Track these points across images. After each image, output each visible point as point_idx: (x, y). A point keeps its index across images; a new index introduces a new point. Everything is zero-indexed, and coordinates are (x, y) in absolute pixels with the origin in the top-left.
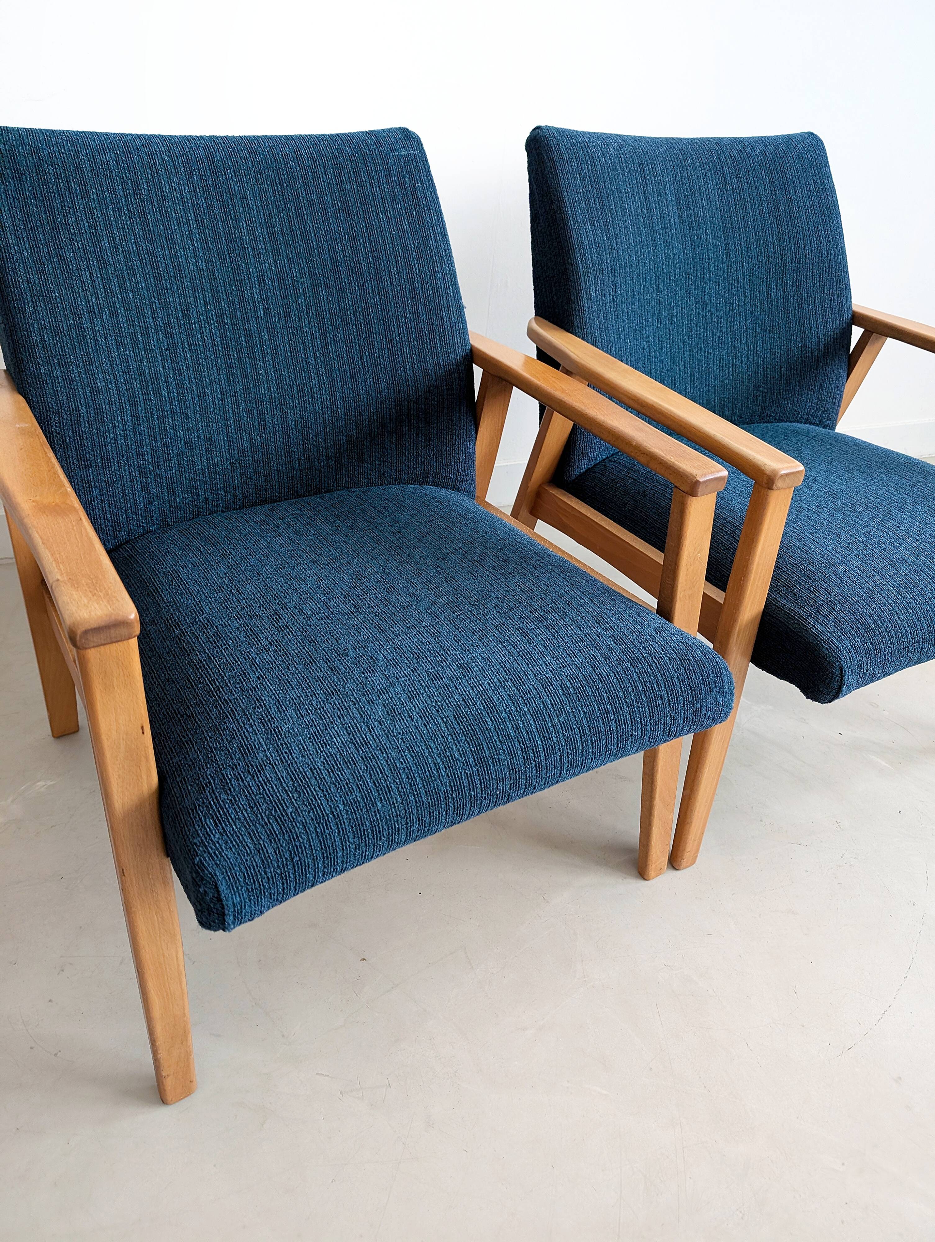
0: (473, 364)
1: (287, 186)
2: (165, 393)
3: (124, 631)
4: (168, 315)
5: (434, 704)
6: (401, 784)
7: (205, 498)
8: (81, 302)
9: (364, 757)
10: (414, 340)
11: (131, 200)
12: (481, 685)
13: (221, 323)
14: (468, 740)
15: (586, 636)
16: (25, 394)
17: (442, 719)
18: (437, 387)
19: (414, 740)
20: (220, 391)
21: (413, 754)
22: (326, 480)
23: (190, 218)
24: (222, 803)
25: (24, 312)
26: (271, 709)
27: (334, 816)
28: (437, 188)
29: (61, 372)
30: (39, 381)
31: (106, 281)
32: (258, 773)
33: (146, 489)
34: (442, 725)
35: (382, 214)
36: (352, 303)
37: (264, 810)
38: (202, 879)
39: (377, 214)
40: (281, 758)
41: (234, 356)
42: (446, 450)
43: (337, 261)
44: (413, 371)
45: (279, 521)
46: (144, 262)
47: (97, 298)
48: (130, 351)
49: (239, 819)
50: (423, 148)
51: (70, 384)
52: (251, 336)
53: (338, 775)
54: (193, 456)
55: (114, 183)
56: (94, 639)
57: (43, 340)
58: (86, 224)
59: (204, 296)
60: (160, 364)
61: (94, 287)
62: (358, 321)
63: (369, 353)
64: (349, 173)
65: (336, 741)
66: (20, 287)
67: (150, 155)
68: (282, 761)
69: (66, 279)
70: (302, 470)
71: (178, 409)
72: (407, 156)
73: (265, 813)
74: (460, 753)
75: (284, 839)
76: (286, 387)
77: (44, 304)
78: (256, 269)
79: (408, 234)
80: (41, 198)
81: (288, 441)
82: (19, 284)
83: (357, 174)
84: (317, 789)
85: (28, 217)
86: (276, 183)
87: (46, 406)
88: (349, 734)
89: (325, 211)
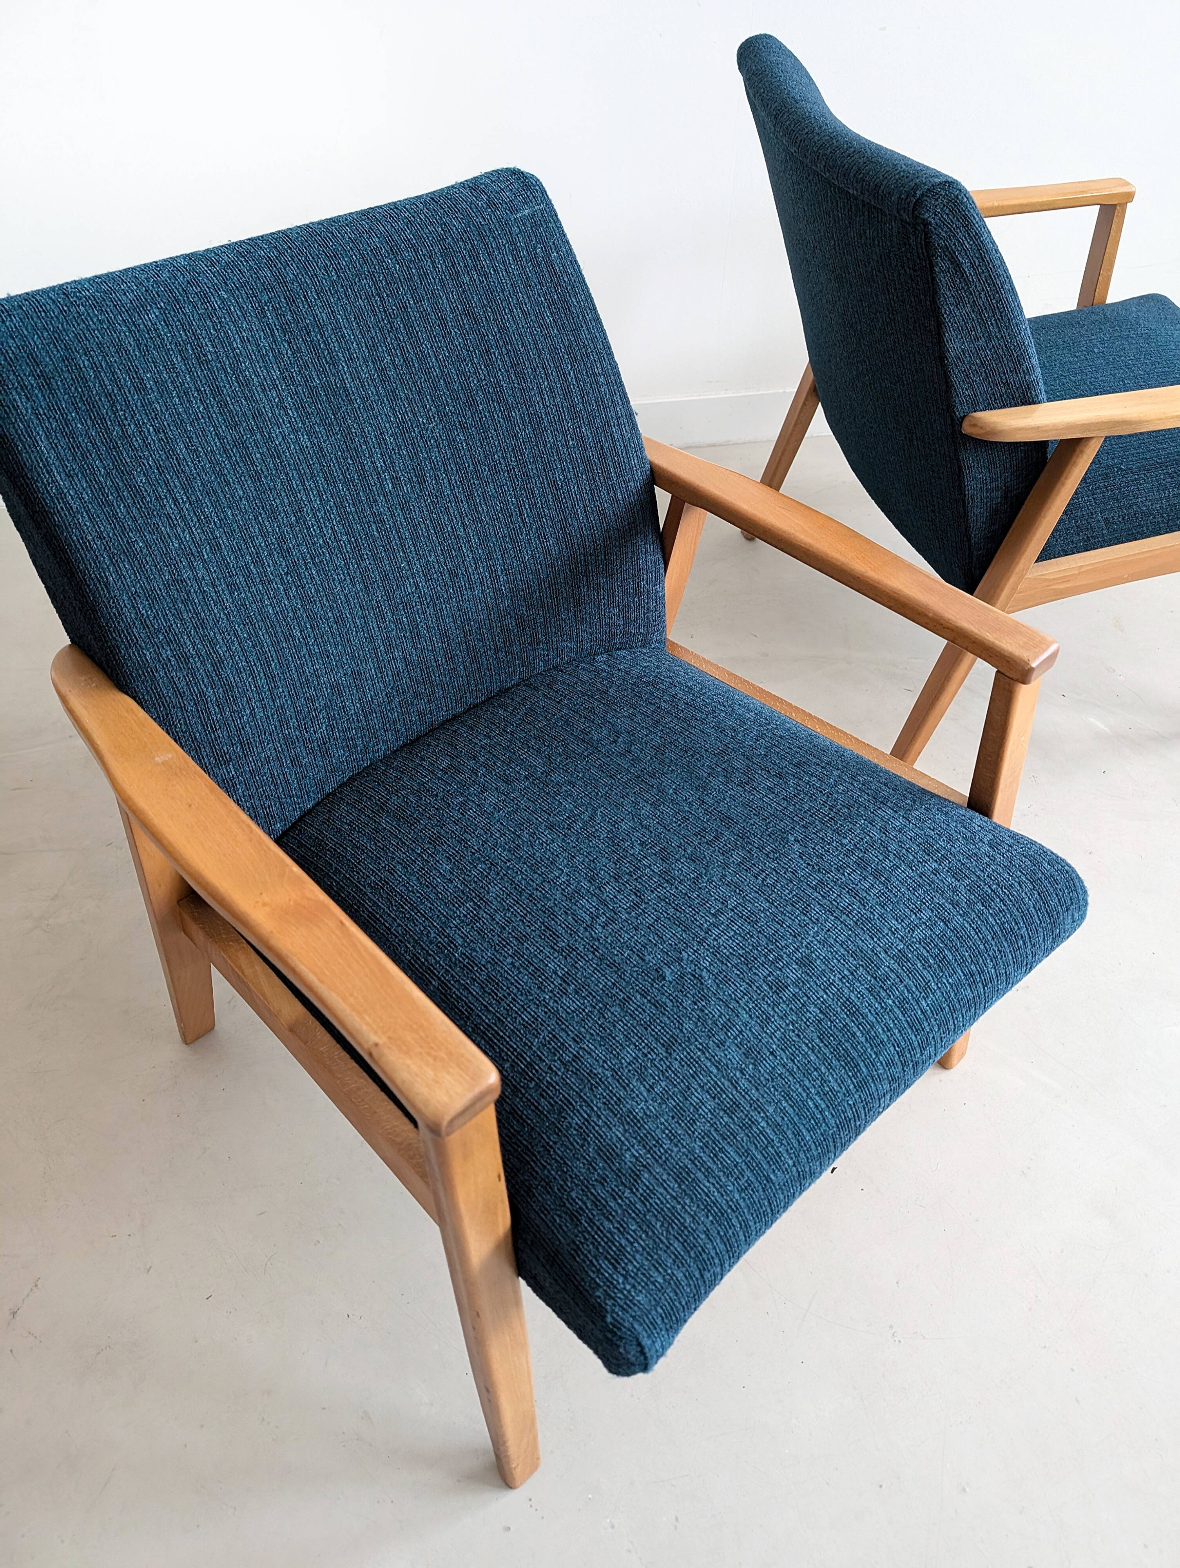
0: (656, 488)
3: (487, 1099)
4: (278, 525)
5: (791, 1027)
6: (789, 1144)
8: (173, 545)
9: (741, 1125)
10: (582, 474)
11: (197, 374)
12: (832, 984)
13: (344, 520)
14: (843, 1063)
15: (921, 877)
16: (132, 693)
17: (807, 1045)
18: (618, 528)
19: (787, 1083)
21: (791, 1103)
23: (275, 378)
24: (609, 1235)
25: (107, 585)
26: (611, 1086)
27: (733, 1210)
29: (171, 650)
30: (147, 672)
31: (196, 506)
32: (635, 1184)
33: (296, 761)
34: (810, 1054)
35: (517, 310)
36: (499, 443)
37: (660, 1231)
40: (652, 1155)
41: (367, 554)
43: (471, 389)
44: (586, 515)
46: (234, 459)
47: (191, 533)
48: (244, 591)
49: (637, 1251)
51: (186, 663)
52: (382, 521)
53: (722, 1157)
54: (343, 702)
55: (171, 356)
56: (459, 1122)
57: (138, 613)
58: (151, 428)
59: (316, 484)
60: (284, 596)
61: (183, 518)
62: (509, 465)
63: (529, 504)
64: (463, 258)
65: (703, 1113)
66: (92, 548)
68: (654, 1158)
69: (147, 518)
70: (469, 674)
71: (315, 646)
72: (532, 216)
73: (662, 1235)
74: (838, 1084)
75: (690, 1257)
76: (435, 576)
77: (128, 561)
78: (372, 427)
79: (553, 330)
80: (84, 408)
81: (448, 644)
82: (90, 543)
83: (474, 257)
84: (707, 1184)
85: (74, 441)
86: (373, 295)
87: (163, 703)
88: (714, 1098)
89: (443, 322)
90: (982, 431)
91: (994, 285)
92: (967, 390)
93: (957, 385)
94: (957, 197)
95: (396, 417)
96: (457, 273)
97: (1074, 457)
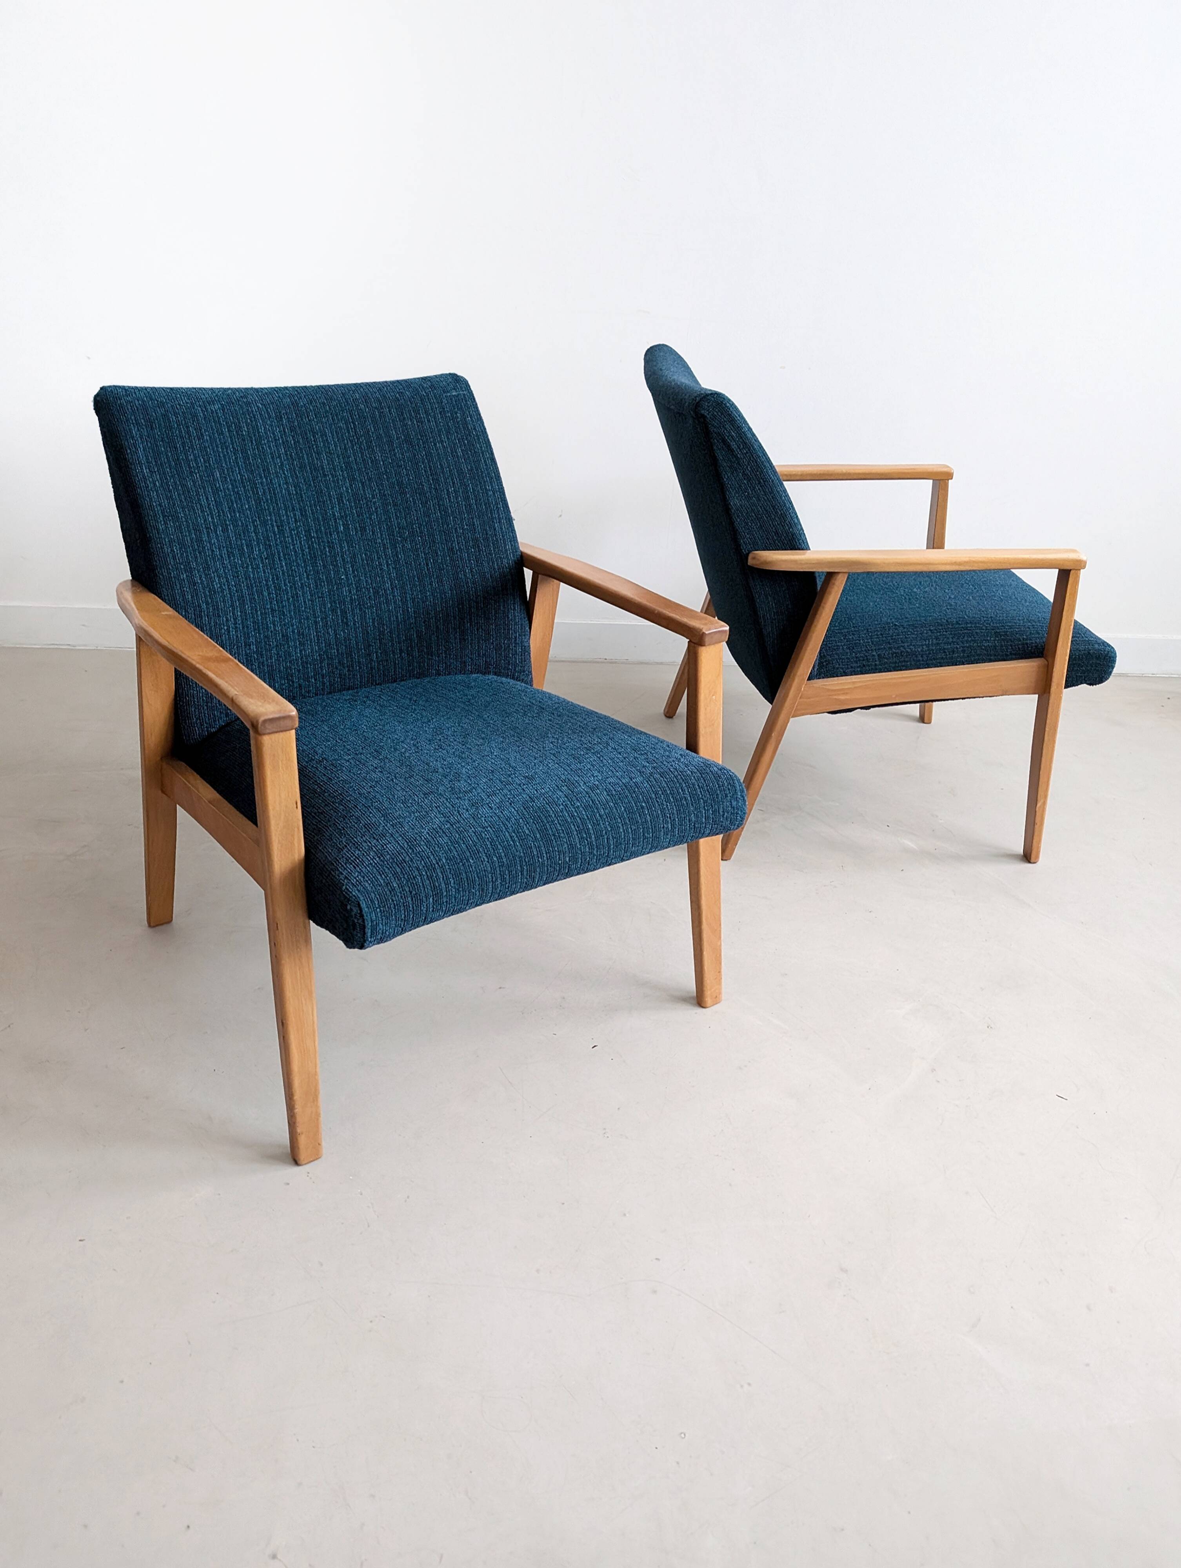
0: (525, 569)
1: (358, 424)
2: (266, 594)
3: (288, 723)
4: (267, 531)
5: (507, 800)
7: (299, 684)
8: (200, 521)
10: (471, 548)
11: (235, 439)
12: (543, 789)
13: (309, 537)
14: (536, 822)
15: (625, 759)
18: (494, 588)
19: (494, 821)
20: (310, 593)
21: (494, 830)
22: (400, 670)
23: (281, 453)
24: (357, 857)
25: (158, 530)
28: (484, 421)
29: (187, 576)
30: (170, 585)
31: (219, 504)
34: (515, 812)
38: (349, 900)
39: (435, 444)
40: (396, 830)
41: (320, 564)
42: (504, 643)
43: (403, 484)
44: (472, 574)
45: (364, 699)
46: (247, 488)
47: (212, 518)
48: (238, 559)
50: (470, 389)
51: (194, 586)
52: (333, 547)
54: (289, 647)
55: (222, 427)
56: (269, 727)
57: (172, 550)
58: (202, 460)
59: (295, 515)
60: (262, 570)
61: (210, 509)
63: (433, 560)
64: (410, 411)
66: (154, 510)
67: (248, 404)
69: (189, 503)
70: (380, 661)
71: (276, 607)
72: (457, 396)
74: (530, 831)
76: (364, 590)
77: (173, 522)
78: (336, 492)
79: (462, 460)
81: (367, 636)
82: (153, 507)
83: (417, 412)
84: (425, 847)
85: (158, 457)
86: (349, 422)
88: (445, 817)
89: (391, 443)
90: (758, 563)
91: (756, 463)
92: (748, 534)
93: (740, 530)
94: (722, 402)
95: (352, 490)
96: (404, 419)
97: (829, 589)
